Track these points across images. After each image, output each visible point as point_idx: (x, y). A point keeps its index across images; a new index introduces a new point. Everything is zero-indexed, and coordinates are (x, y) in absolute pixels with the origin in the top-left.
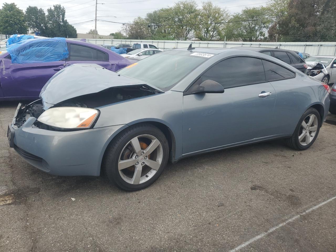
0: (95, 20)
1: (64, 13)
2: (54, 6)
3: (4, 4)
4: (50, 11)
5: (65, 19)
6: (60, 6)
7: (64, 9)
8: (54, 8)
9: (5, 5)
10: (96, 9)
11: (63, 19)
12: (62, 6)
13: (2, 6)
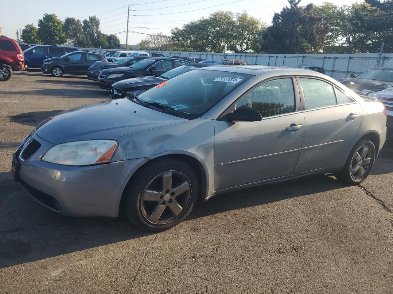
0: (126, 32)
1: (99, 24)
2: (90, 18)
3: (44, 15)
4: (85, 22)
5: (99, 30)
6: (95, 17)
7: (99, 20)
8: (89, 19)
9: (46, 16)
10: (128, 21)
11: (97, 30)
12: (97, 18)
13: (43, 17)
